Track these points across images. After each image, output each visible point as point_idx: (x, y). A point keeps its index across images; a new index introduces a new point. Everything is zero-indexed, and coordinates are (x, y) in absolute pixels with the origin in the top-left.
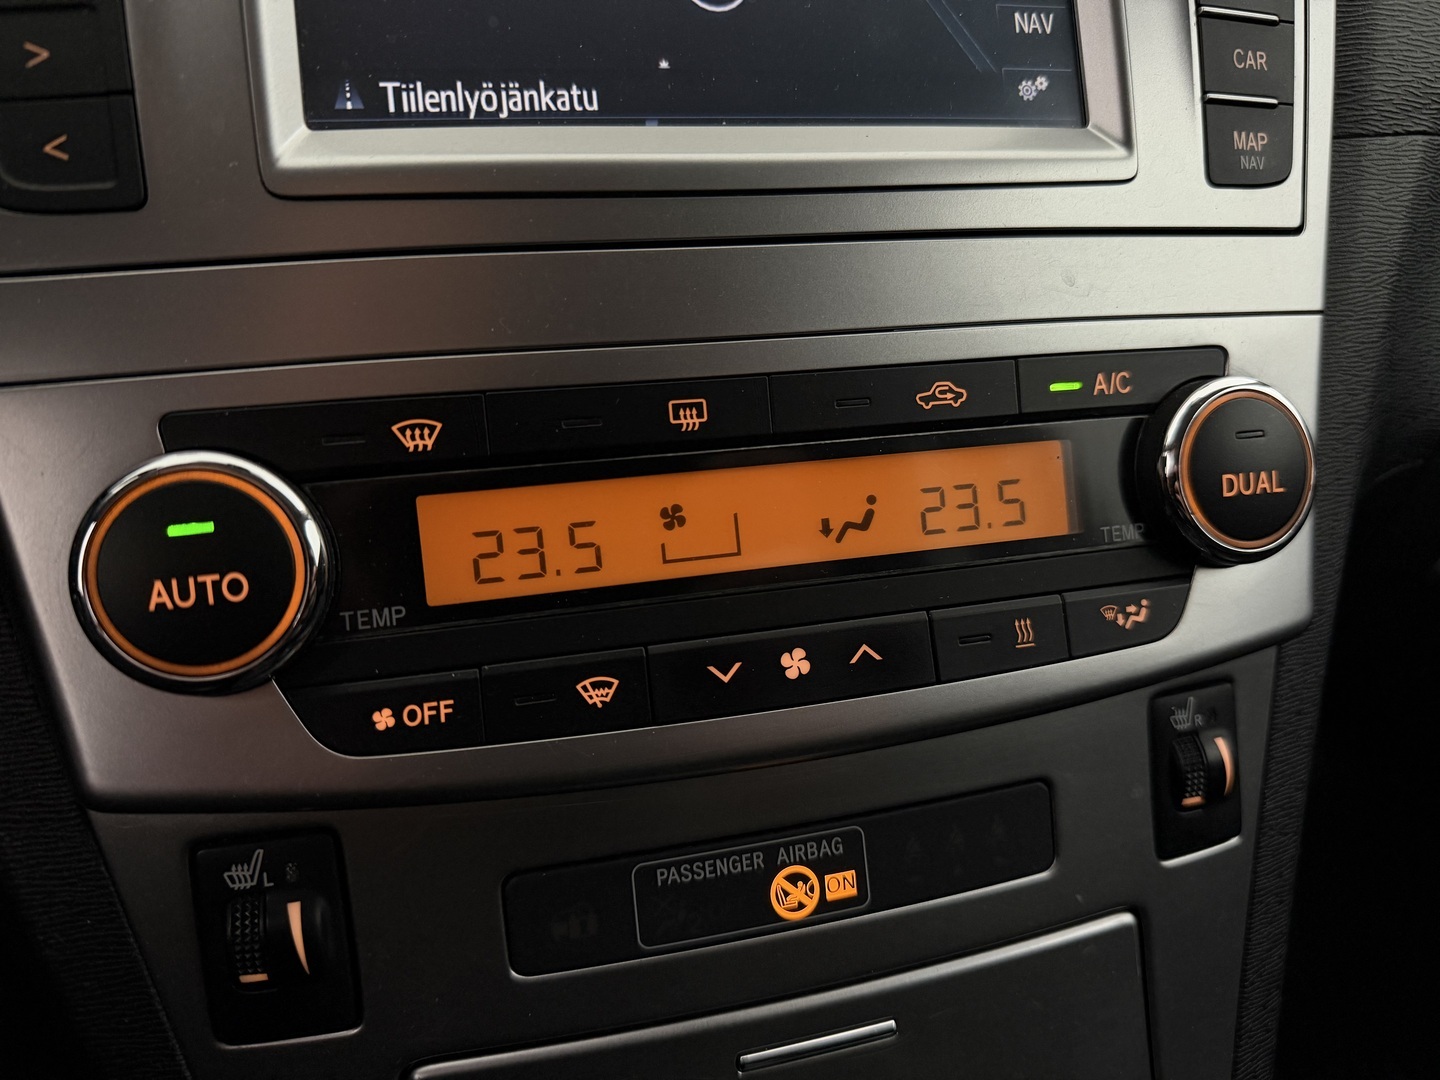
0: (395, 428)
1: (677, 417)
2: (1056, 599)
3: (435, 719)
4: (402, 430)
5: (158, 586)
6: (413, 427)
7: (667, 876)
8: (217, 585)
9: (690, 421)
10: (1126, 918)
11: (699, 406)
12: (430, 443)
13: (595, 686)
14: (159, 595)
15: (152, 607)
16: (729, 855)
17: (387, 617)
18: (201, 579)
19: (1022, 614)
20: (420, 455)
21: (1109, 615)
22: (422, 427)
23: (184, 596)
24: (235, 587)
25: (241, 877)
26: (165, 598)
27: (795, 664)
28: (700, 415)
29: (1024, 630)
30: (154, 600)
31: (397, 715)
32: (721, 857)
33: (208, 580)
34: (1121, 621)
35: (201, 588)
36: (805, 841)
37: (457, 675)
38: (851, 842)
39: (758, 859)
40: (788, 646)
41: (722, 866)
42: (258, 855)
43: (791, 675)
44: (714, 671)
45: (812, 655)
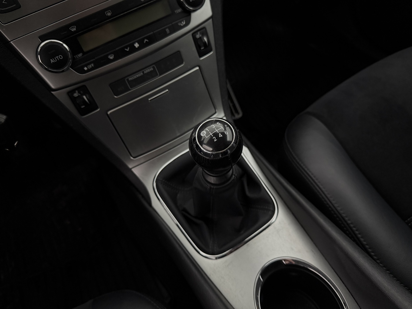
0: (70, 29)
1: (107, 14)
2: (171, 24)
3: (92, 67)
4: (71, 29)
5: (51, 60)
6: (72, 28)
7: (130, 79)
8: (58, 57)
9: (109, 14)
10: (197, 68)
11: (110, 12)
12: (75, 29)
13: (111, 56)
14: (52, 61)
15: (52, 63)
16: (138, 74)
17: (80, 55)
18: (56, 57)
19: (166, 28)
20: (75, 31)
21: (179, 25)
22: (73, 27)
23: (55, 60)
24: (61, 57)
25: (76, 95)
26: (53, 61)
27: (137, 45)
28: (110, 13)
29: (167, 30)
30: (52, 62)
31: (87, 67)
32: (137, 74)
33: (57, 57)
34: (181, 25)
35: (56, 58)
36: (147, 70)
37: (92, 60)
38: (153, 67)
39: (142, 74)
40: (135, 43)
41: (137, 76)
42: (77, 91)
43: (137, 47)
44: (126, 50)
45: (138, 43)
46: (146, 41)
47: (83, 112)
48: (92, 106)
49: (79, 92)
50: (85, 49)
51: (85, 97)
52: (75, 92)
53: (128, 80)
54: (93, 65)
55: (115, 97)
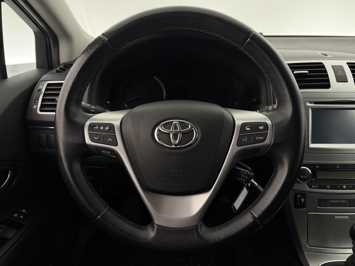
7: (331, 201)
9: (338, 167)
13: (328, 186)
23: (303, 177)
25: (298, 196)
27: (344, 187)
30: (301, 177)
31: (314, 186)
33: (305, 176)
36: (342, 201)
37: (318, 184)
38: (346, 201)
39: (338, 202)
40: (344, 185)
41: (335, 202)
42: (300, 195)
43: (344, 188)
44: (338, 186)
45: (346, 186)
46: (350, 187)
47: (296, 206)
48: (302, 206)
49: (301, 196)
50: (317, 178)
51: (302, 199)
52: (299, 195)
53: (329, 201)
54: (317, 186)
55: (318, 207)
